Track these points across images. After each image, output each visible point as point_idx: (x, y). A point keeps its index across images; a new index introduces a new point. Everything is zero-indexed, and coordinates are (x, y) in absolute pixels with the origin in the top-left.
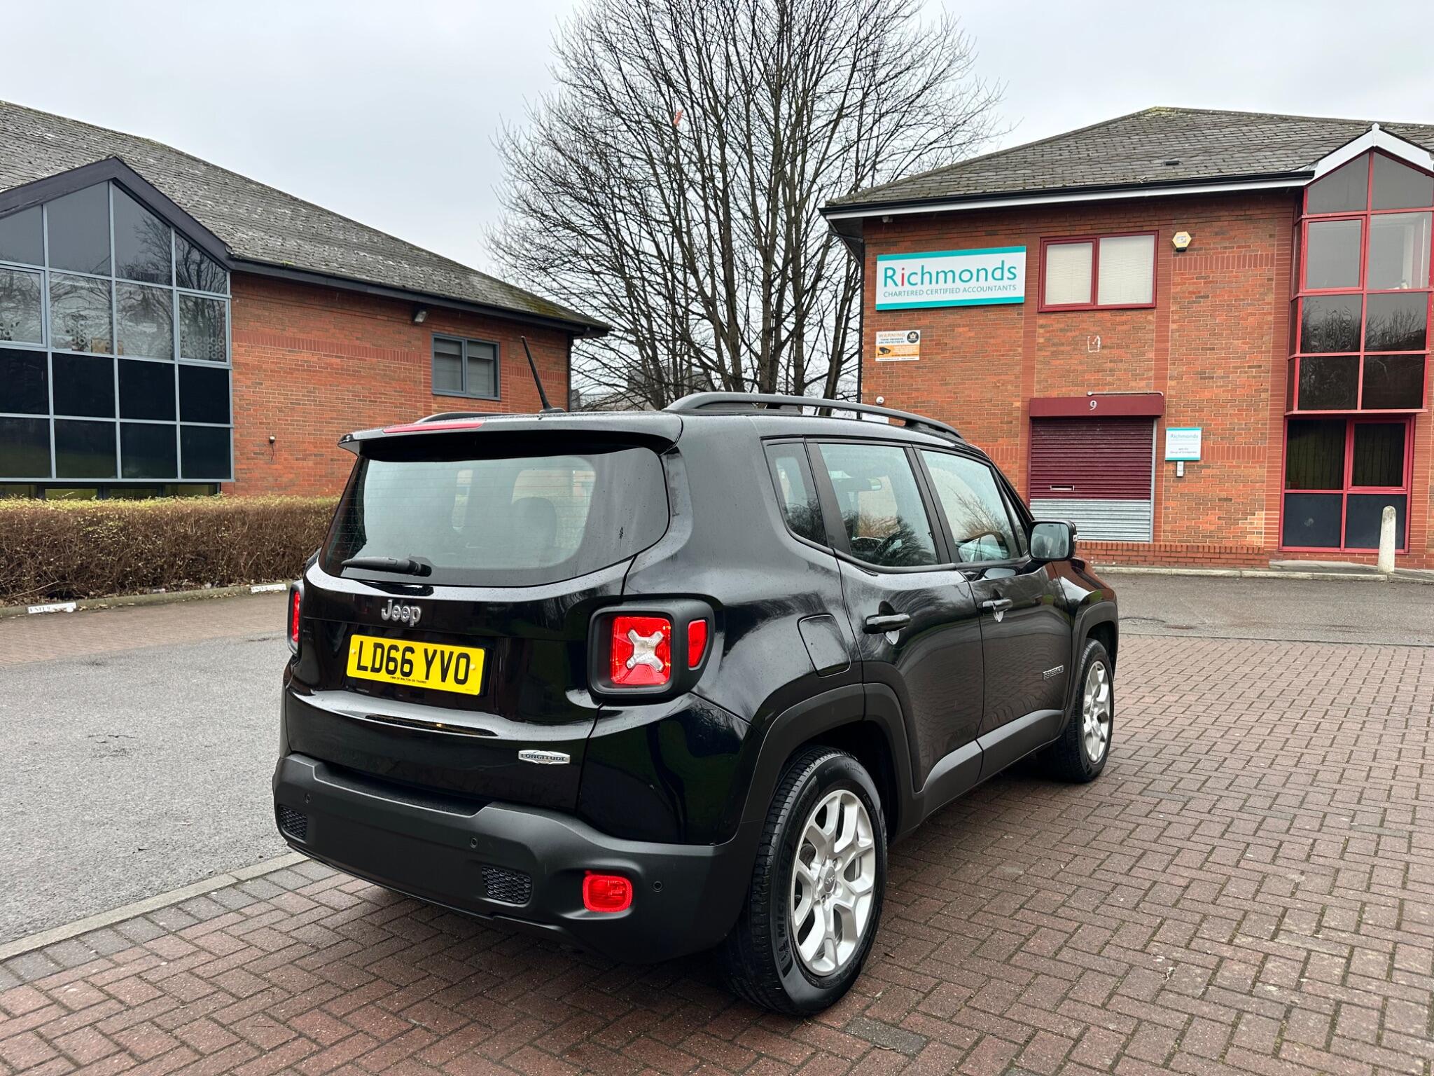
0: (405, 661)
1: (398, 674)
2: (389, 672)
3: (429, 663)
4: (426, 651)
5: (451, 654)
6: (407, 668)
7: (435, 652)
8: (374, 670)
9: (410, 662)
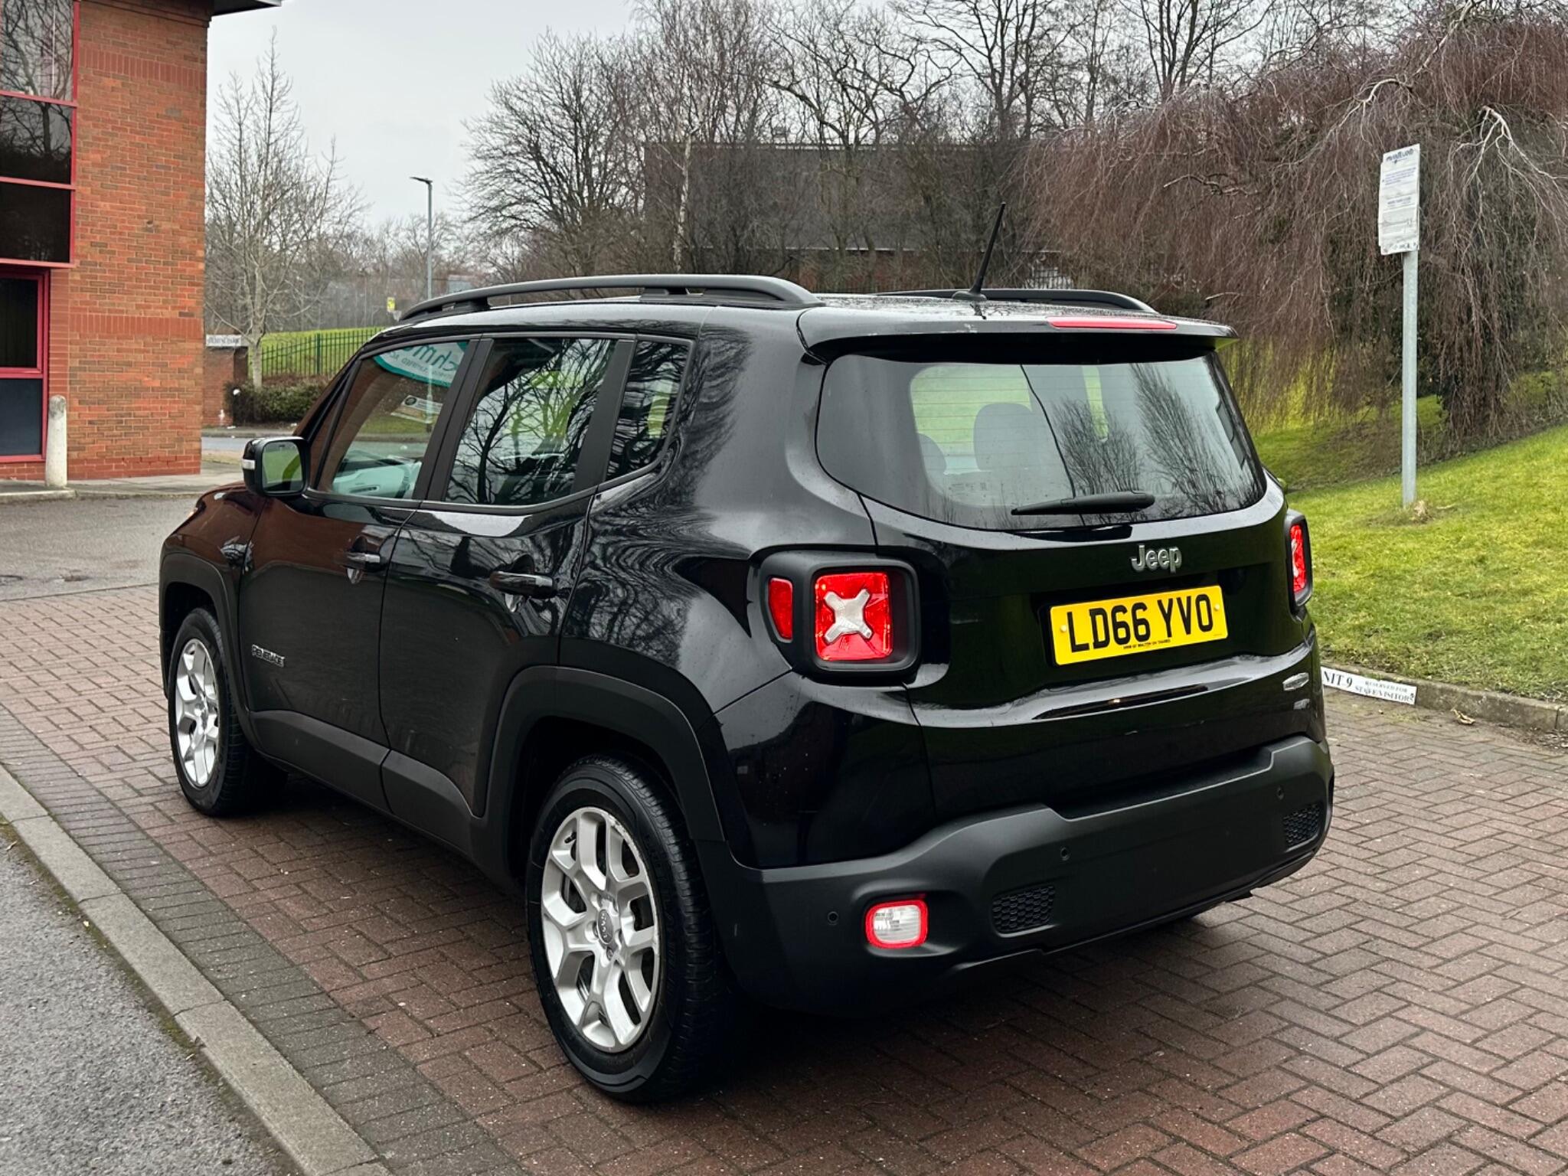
0: (1137, 622)
1: (1133, 640)
2: (1120, 641)
3: (1167, 617)
4: (1160, 603)
5: (1189, 599)
6: (1142, 630)
7: (1171, 601)
8: (1098, 645)
9: (1144, 622)
